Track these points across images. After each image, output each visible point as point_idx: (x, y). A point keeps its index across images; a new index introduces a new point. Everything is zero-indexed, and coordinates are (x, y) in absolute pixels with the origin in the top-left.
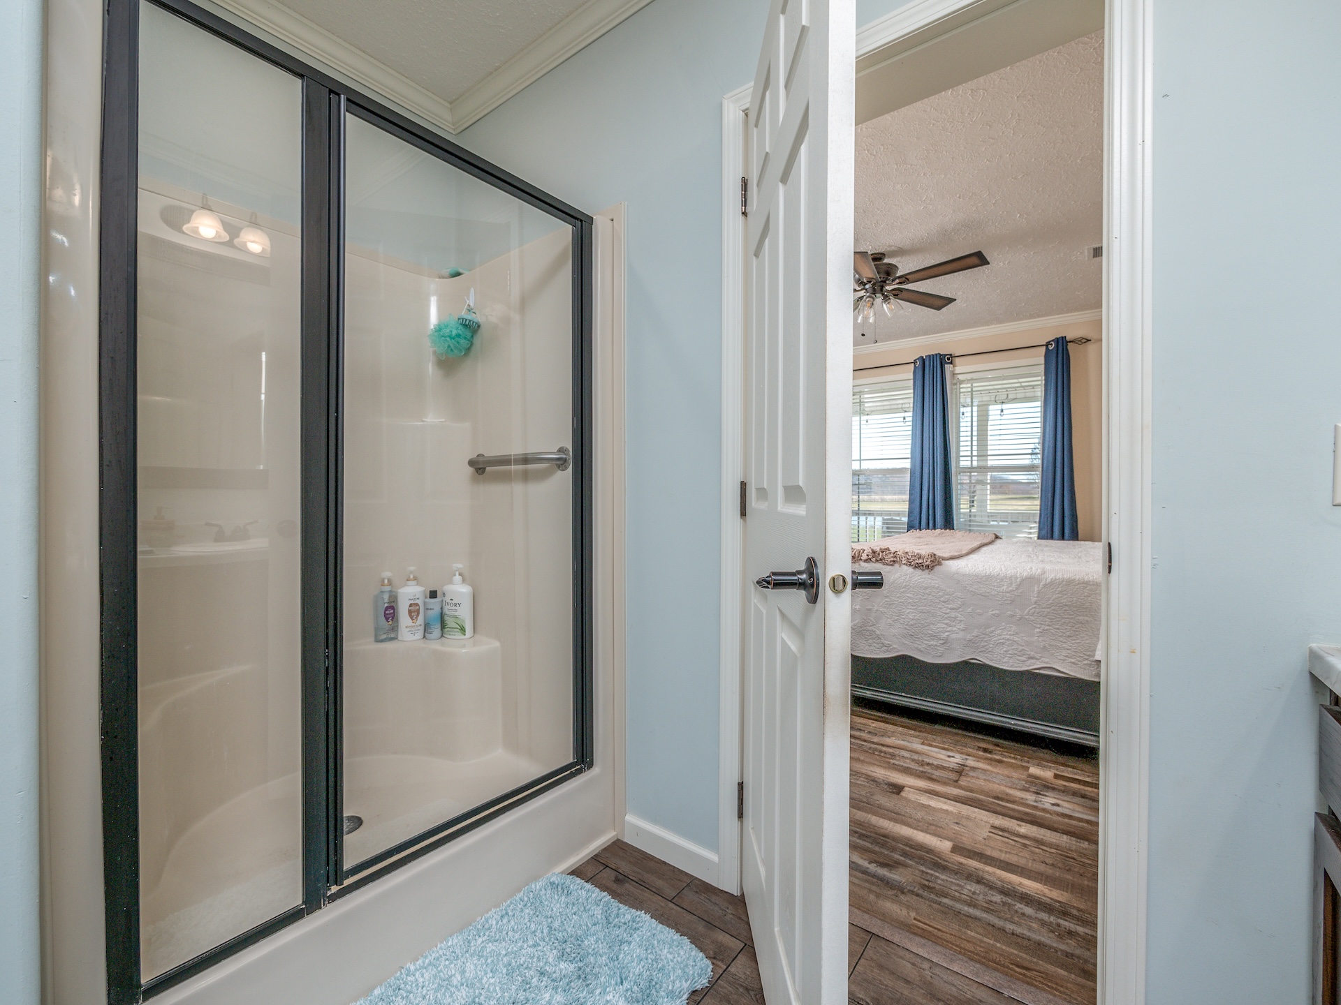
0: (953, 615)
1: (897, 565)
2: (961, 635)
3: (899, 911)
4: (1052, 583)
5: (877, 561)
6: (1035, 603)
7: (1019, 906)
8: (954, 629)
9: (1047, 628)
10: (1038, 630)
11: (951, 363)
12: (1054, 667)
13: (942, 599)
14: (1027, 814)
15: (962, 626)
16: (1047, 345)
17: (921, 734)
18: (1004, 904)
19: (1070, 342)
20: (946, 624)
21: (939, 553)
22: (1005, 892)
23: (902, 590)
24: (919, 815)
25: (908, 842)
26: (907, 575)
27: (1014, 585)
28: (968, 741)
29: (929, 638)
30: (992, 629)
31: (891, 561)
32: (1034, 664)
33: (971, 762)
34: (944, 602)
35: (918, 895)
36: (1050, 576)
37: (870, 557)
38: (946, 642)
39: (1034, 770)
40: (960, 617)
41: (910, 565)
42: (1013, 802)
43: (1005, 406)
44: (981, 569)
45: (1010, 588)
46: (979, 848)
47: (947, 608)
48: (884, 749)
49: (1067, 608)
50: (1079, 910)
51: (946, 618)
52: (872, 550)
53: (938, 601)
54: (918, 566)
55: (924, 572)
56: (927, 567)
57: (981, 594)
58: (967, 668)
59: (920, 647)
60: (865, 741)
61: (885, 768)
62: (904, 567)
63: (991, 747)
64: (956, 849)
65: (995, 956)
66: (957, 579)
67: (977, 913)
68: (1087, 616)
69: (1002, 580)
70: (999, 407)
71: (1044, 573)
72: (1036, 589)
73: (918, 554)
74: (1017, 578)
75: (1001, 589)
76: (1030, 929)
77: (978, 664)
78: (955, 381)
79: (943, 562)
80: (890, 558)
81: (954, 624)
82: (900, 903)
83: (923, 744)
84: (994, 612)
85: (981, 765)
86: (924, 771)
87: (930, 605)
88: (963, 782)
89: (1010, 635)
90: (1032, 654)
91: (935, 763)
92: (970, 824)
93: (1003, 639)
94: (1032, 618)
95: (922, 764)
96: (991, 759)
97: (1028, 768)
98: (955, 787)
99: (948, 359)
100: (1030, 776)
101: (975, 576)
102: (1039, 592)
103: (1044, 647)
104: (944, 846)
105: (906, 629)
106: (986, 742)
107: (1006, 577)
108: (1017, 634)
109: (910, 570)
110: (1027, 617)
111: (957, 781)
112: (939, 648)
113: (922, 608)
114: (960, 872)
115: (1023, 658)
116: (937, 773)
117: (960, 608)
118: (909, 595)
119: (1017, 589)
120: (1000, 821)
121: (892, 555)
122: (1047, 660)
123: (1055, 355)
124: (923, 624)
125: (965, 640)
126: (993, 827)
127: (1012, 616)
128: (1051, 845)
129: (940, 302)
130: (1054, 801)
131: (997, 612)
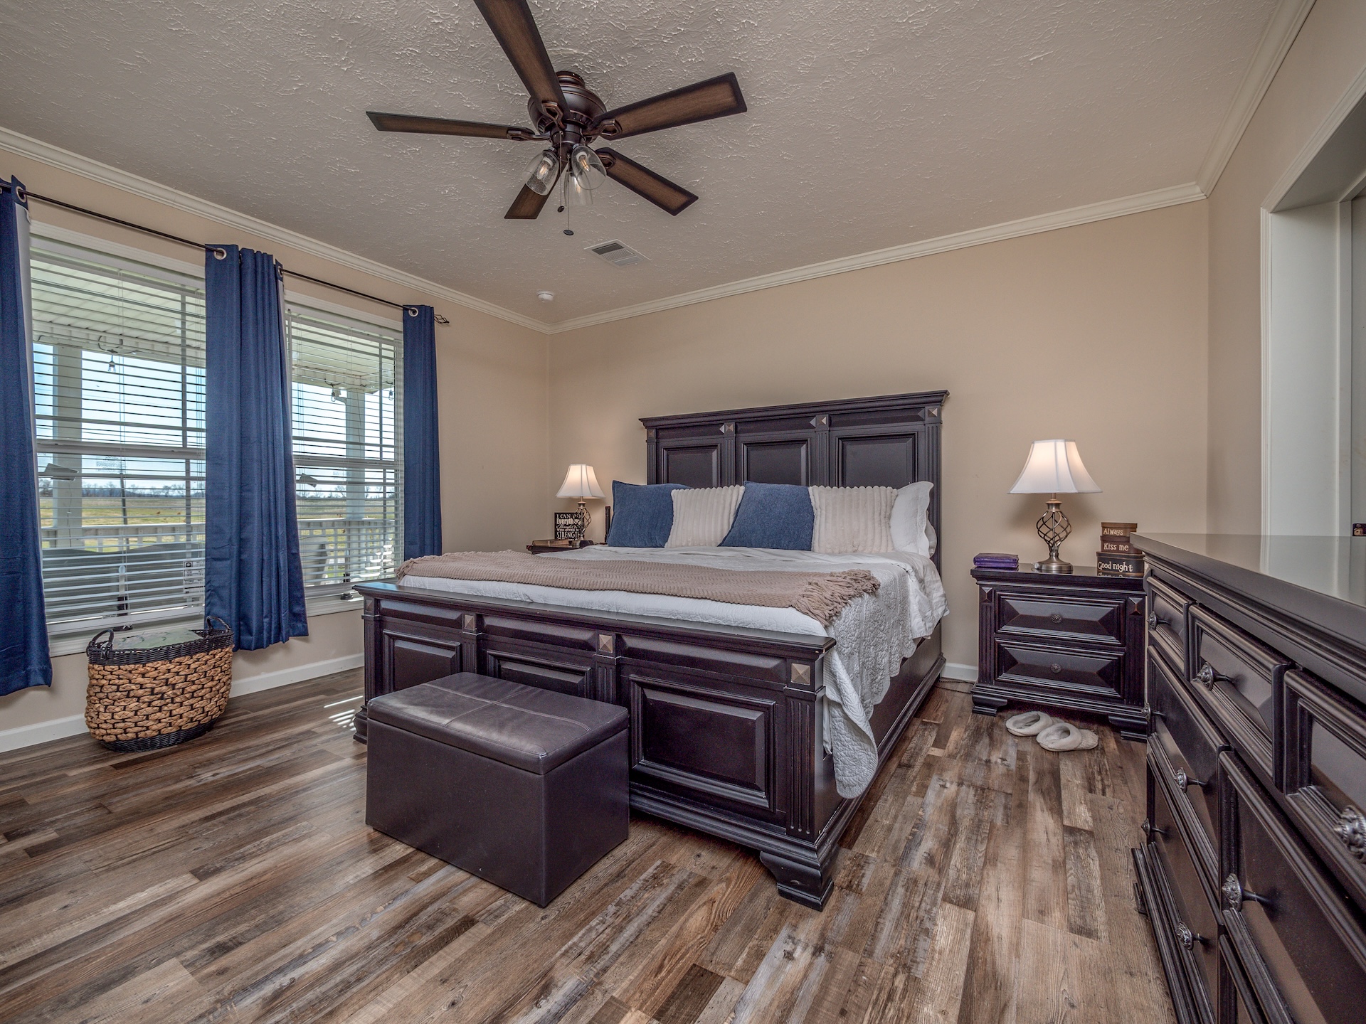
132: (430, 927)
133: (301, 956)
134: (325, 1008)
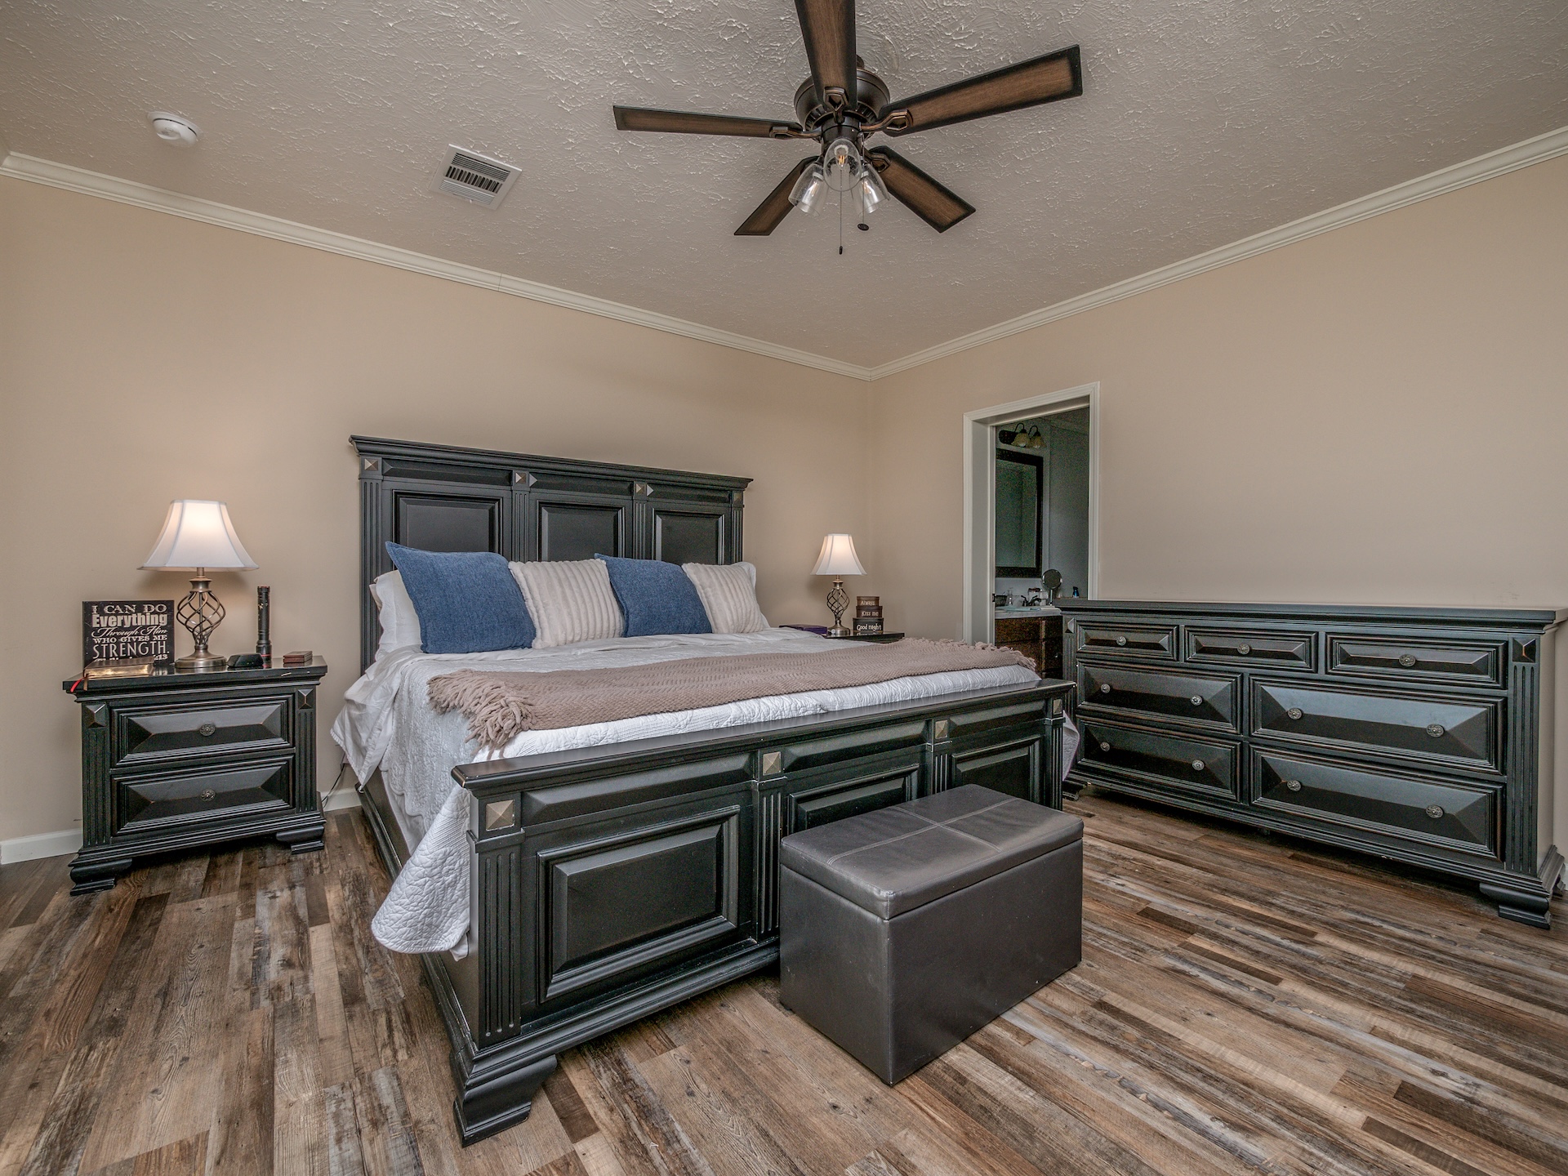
132: (1113, 1028)
133: (1176, 1118)
134: (1242, 1089)
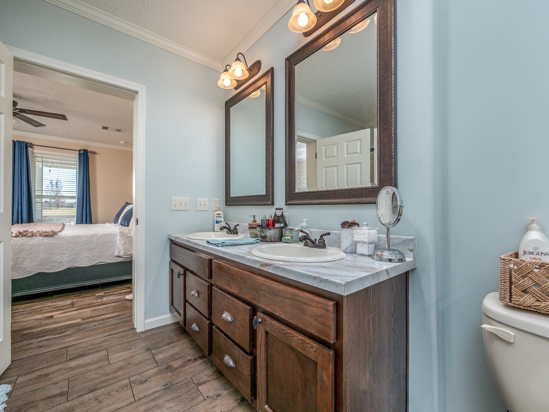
0: (63, 252)
1: (34, 237)
2: (67, 259)
3: (73, 338)
4: (101, 235)
5: (22, 236)
6: (96, 242)
7: (107, 320)
8: (64, 257)
9: (100, 250)
10: (97, 251)
11: (32, 147)
12: (102, 261)
13: (58, 247)
14: (100, 304)
15: (67, 255)
16: (80, 151)
17: (49, 301)
18: (104, 322)
19: (89, 152)
20: (60, 256)
21: (55, 231)
22: (102, 320)
23: (37, 247)
24: (65, 319)
25: (65, 326)
26: (40, 240)
27: (88, 238)
28: (71, 296)
29: (52, 263)
30: (80, 254)
31: (31, 235)
32: (95, 262)
33: (75, 300)
34: (59, 248)
35: (77, 333)
36: (100, 234)
37: (17, 235)
38: (60, 262)
39: (97, 295)
40: (66, 252)
41: (42, 236)
42: (95, 303)
43: (51, 168)
44: (75, 234)
45: (87, 239)
46: (90, 316)
47: (60, 250)
48: (35, 310)
49: (106, 242)
50: (122, 314)
51: (60, 254)
52: (19, 232)
53: (56, 248)
54: (45, 236)
55: (49, 238)
56: (51, 236)
57: (75, 243)
58: (69, 270)
59: (47, 267)
60: (23, 312)
61: (41, 314)
62: (39, 237)
63: (80, 295)
64: (82, 320)
65: (106, 330)
66: (65, 239)
67: (98, 327)
68: (112, 244)
69: (83, 237)
70: (49, 168)
71: (98, 233)
72: (96, 238)
73: (45, 231)
74: (89, 235)
75: (83, 240)
76: (113, 322)
77: (74, 268)
78: (33, 156)
79: (57, 233)
80: (30, 234)
81: (64, 255)
82: (73, 337)
83: (52, 303)
84: (81, 248)
85: (79, 300)
86: (57, 309)
87: (52, 250)
88: (75, 306)
89: (87, 254)
90: (95, 259)
91: (61, 305)
92: (83, 313)
93: (84, 256)
94: (95, 247)
95: (56, 308)
96: (82, 297)
97: (95, 295)
98: (73, 308)
99: (30, 145)
100: (97, 296)
101: (73, 237)
102: (97, 239)
103: (99, 256)
104: (79, 320)
105: (40, 262)
106: (77, 294)
107: (85, 235)
108: (89, 254)
109: (42, 238)
110: (93, 248)
111: (73, 306)
112: (57, 266)
113: (48, 252)
114: (87, 323)
115: (92, 261)
116: (64, 307)
117: (66, 249)
118: (41, 248)
119: (89, 239)
120: (93, 309)
121: (31, 233)
122: (100, 260)
123: (83, 156)
124: (49, 258)
125: (69, 260)
126: (91, 310)
127: (87, 248)
128: (110, 307)
129: (37, 124)
130: (106, 298)
131: (82, 248)
